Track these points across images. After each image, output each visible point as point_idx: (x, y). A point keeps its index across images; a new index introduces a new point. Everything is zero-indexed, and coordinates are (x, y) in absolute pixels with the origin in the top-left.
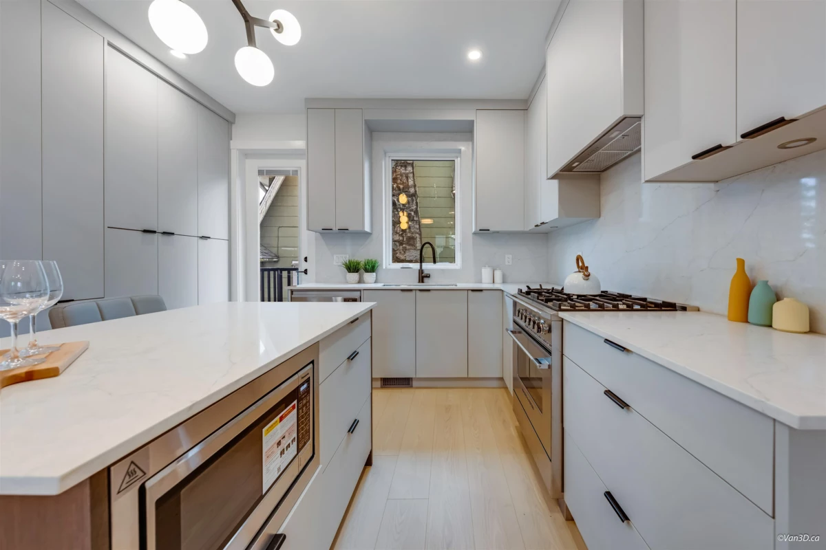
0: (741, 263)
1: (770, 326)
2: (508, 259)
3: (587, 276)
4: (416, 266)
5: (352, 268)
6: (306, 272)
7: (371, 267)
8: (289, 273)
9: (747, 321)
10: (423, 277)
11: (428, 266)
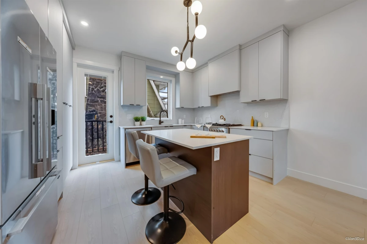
0: (252, 117)
1: (257, 126)
2: (185, 116)
3: (225, 120)
4: (158, 119)
5: (137, 120)
6: (111, 122)
7: (143, 120)
8: (97, 122)
9: (254, 126)
10: (161, 122)
11: (162, 119)
